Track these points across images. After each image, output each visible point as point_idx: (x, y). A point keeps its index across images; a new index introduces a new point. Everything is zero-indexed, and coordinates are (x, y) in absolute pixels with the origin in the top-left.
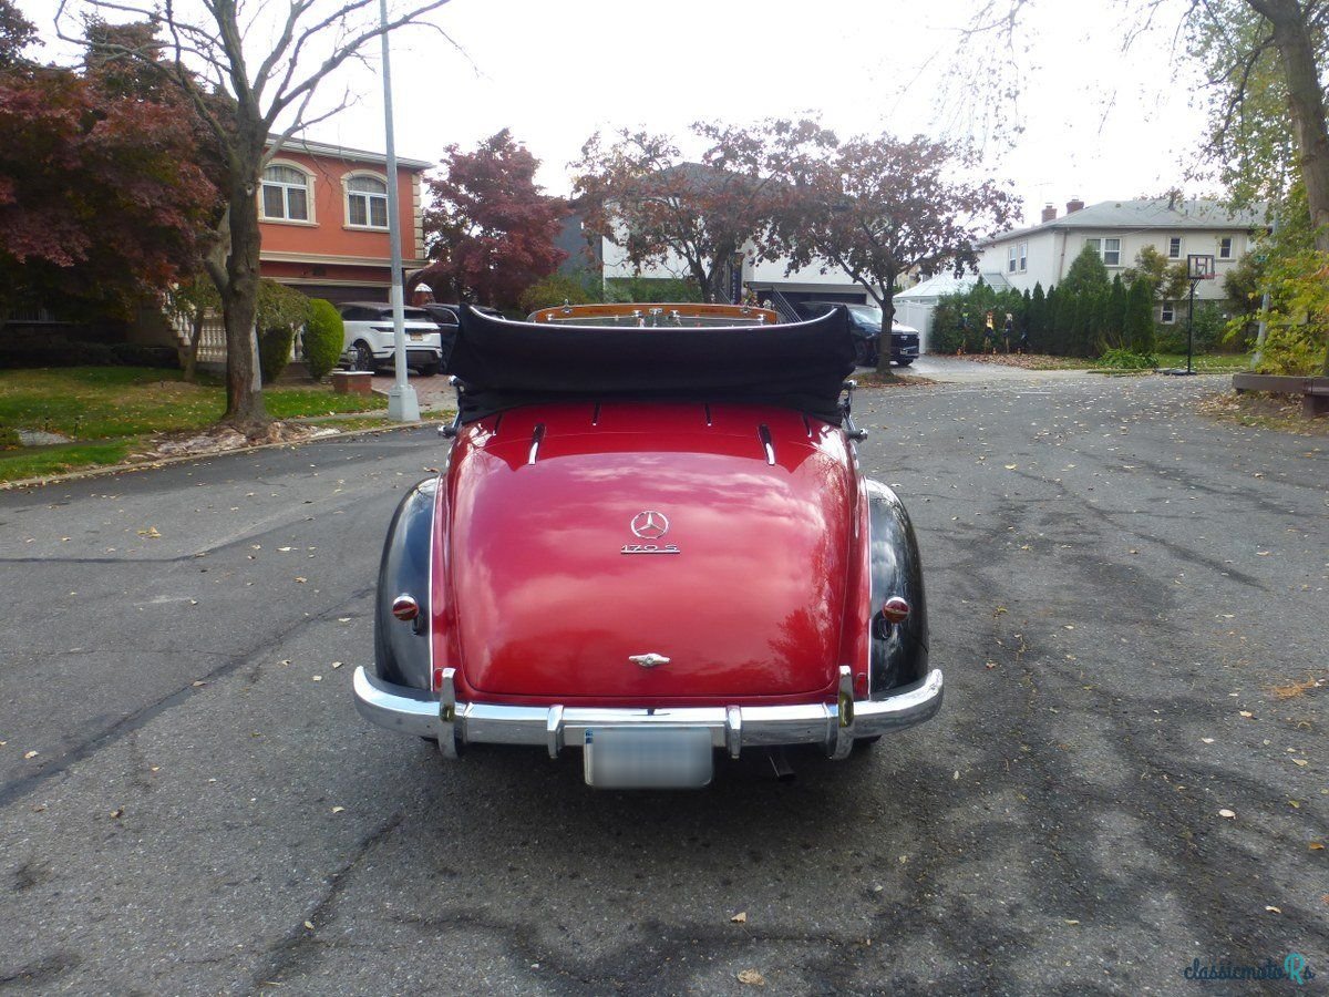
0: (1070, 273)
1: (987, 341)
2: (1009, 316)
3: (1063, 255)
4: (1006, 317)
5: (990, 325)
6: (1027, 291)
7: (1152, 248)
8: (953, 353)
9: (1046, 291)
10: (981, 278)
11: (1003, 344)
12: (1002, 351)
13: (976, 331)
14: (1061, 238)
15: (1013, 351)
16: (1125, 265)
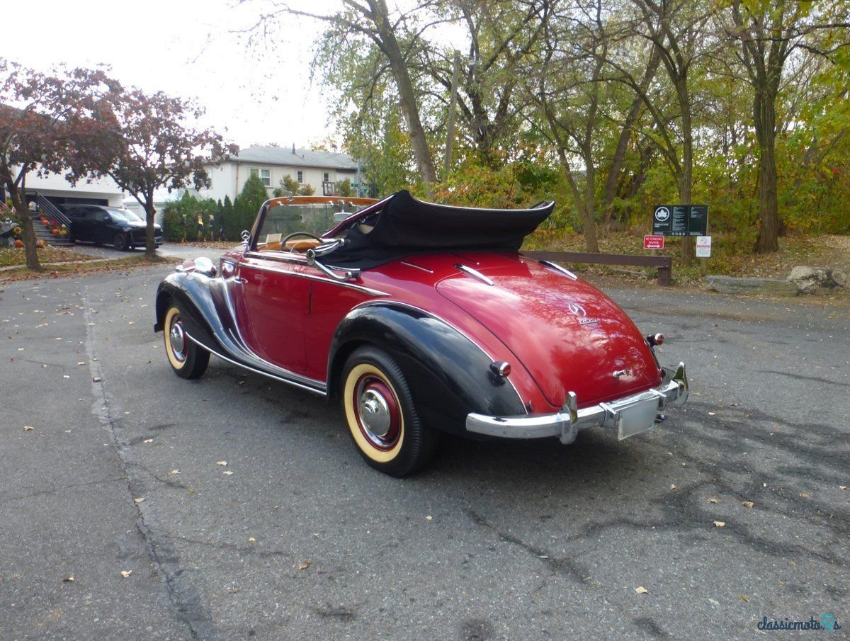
0: (244, 190)
1: (200, 233)
2: (212, 217)
3: (237, 178)
4: (210, 218)
5: (201, 222)
6: (220, 201)
7: (289, 176)
8: (179, 242)
9: (232, 200)
10: (187, 191)
11: (210, 236)
12: (209, 240)
13: (192, 226)
14: (235, 167)
15: (215, 240)
16: (274, 186)
